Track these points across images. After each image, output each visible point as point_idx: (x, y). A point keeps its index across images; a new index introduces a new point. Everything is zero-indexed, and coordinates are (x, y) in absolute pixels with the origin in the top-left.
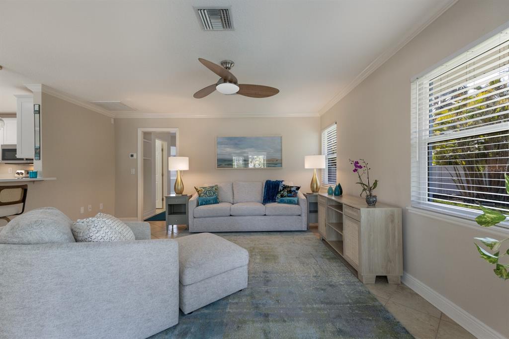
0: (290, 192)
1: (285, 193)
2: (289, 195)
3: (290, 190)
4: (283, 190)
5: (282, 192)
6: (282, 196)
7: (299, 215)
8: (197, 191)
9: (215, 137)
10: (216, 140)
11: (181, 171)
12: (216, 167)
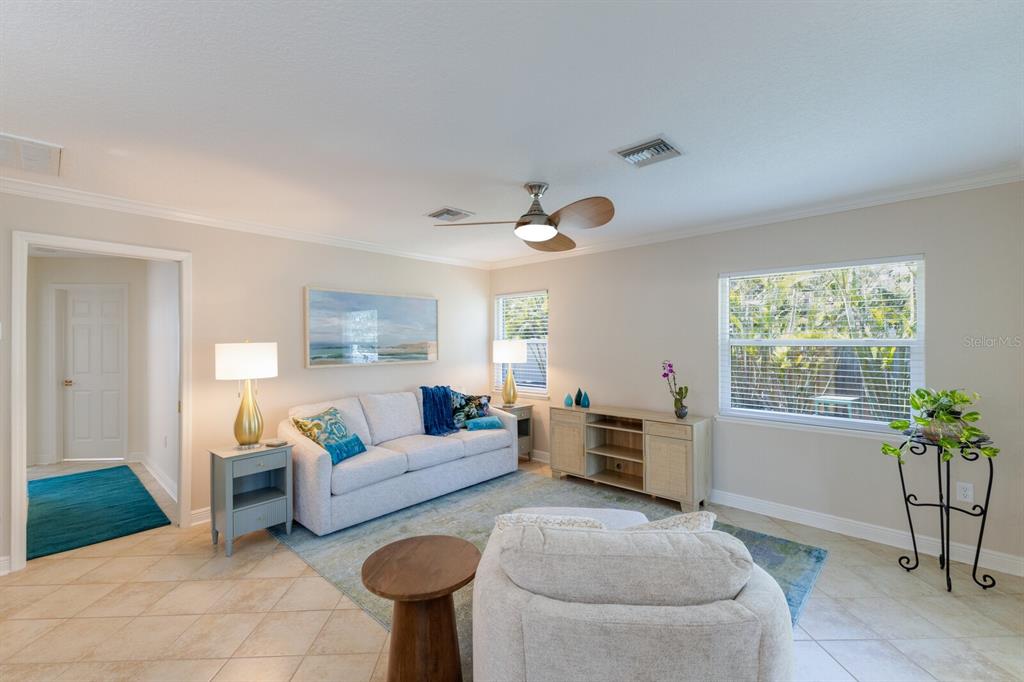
0: (480, 406)
1: (474, 411)
2: (480, 412)
3: (480, 404)
4: (467, 404)
5: (467, 409)
6: (468, 417)
7: (508, 447)
8: (303, 430)
9: (304, 289)
10: (307, 297)
11: (253, 381)
12: (308, 362)
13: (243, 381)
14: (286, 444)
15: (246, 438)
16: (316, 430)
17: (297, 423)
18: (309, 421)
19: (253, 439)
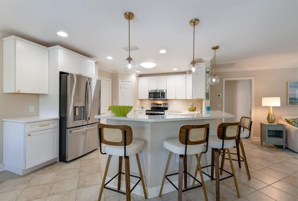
8: (289, 122)
9: (287, 82)
10: (288, 84)
11: (272, 107)
12: (289, 103)
13: (270, 107)
14: (283, 124)
15: (271, 121)
16: (294, 123)
17: (286, 120)
18: (291, 120)
19: (273, 122)
